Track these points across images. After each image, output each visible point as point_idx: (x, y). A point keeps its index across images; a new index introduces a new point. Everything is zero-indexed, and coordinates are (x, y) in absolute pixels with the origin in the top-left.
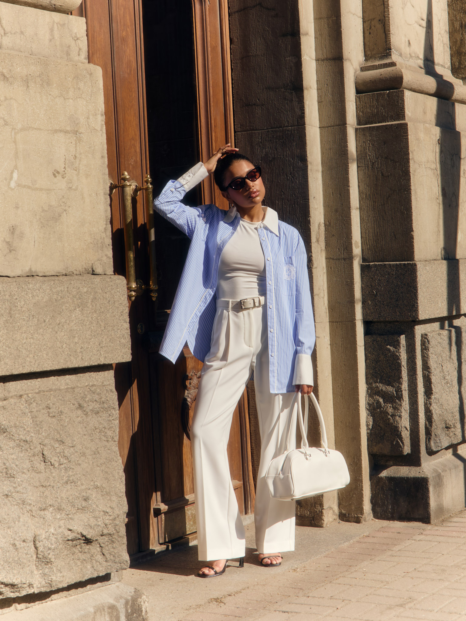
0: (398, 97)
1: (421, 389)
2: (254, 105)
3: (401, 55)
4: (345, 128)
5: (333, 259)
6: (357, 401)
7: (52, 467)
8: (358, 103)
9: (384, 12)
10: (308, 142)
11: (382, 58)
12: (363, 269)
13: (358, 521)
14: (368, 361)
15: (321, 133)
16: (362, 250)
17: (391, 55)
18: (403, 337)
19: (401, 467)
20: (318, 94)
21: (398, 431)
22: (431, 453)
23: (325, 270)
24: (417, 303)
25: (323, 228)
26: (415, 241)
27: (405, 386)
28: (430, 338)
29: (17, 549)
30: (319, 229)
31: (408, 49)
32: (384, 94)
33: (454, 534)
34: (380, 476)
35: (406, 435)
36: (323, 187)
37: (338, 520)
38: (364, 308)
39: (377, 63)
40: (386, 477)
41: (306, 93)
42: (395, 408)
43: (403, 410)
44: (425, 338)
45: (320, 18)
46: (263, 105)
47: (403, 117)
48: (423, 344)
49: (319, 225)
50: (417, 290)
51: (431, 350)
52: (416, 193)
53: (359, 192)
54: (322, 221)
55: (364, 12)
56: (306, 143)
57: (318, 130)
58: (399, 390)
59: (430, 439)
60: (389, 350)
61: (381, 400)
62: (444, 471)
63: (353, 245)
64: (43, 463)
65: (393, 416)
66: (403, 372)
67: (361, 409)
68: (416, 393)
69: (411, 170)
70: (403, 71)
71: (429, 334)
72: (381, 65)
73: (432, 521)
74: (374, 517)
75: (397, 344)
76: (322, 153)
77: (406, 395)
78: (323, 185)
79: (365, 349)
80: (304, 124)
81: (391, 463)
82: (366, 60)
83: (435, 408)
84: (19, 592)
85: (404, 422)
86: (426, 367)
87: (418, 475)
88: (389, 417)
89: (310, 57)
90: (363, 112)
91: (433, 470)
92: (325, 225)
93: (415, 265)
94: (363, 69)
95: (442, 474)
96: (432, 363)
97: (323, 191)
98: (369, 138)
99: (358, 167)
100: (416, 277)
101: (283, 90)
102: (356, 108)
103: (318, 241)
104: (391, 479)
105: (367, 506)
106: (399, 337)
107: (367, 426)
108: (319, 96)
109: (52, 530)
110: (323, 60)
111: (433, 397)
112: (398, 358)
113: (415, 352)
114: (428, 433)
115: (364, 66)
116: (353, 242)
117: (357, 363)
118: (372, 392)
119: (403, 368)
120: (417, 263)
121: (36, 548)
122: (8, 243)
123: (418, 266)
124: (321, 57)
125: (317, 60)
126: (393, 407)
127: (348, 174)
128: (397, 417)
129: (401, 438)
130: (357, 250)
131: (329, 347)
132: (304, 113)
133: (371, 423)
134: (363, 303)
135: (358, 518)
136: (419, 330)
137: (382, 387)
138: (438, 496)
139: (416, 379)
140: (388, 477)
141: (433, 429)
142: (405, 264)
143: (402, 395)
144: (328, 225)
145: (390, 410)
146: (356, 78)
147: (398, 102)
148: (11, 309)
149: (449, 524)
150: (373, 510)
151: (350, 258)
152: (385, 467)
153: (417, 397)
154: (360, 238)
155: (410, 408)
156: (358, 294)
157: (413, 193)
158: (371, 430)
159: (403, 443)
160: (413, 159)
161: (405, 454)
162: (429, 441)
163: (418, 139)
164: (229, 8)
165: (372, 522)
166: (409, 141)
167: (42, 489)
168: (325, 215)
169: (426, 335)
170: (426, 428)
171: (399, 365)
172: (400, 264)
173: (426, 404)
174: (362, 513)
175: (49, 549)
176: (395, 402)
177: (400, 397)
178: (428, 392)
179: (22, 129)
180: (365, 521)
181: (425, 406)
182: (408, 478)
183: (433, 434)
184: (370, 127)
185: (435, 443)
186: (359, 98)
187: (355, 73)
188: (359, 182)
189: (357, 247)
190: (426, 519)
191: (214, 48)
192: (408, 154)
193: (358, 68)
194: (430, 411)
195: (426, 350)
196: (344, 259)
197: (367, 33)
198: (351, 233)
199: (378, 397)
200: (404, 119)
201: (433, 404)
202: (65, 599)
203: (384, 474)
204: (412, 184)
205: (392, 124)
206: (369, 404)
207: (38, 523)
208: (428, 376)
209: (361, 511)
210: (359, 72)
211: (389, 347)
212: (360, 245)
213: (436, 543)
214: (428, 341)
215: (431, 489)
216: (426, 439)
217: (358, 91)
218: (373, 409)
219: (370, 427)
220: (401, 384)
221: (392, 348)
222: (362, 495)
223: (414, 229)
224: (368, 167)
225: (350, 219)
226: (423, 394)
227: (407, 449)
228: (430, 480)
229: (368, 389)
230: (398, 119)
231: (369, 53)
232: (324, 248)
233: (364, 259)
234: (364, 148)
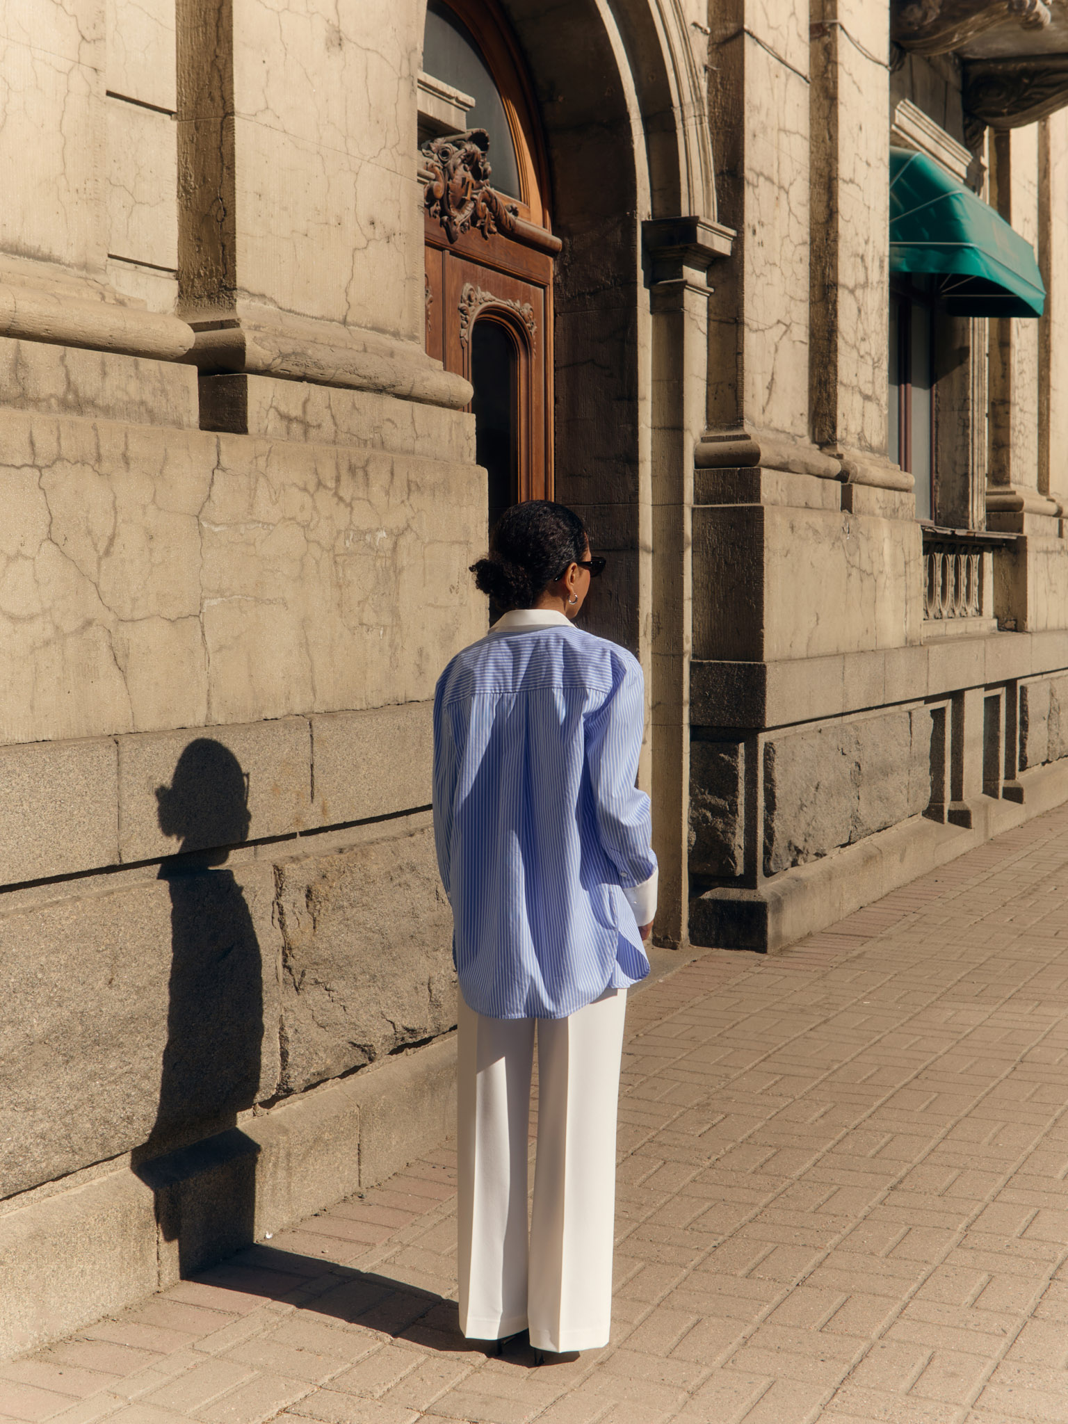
0: (753, 475)
1: (761, 803)
2: (580, 475)
3: (754, 425)
4: (682, 508)
5: (660, 655)
6: (681, 814)
7: (442, 905)
8: (697, 479)
9: (737, 375)
10: (640, 522)
11: (730, 428)
12: (693, 666)
13: (674, 947)
14: (693, 770)
15: (653, 512)
16: (693, 645)
17: (742, 426)
18: (742, 745)
19: (731, 889)
20: (652, 467)
21: (730, 849)
22: (768, 873)
23: (650, 667)
24: (764, 709)
25: (650, 619)
26: (765, 639)
27: (741, 799)
28: (776, 748)
29: (417, 993)
30: (647, 620)
31: (762, 417)
32: (734, 470)
33: (802, 967)
34: (701, 897)
35: (739, 855)
36: (653, 573)
37: (651, 945)
38: (691, 710)
39: (724, 434)
40: (709, 899)
41: (641, 465)
42: (726, 824)
43: (737, 827)
44: (769, 747)
45: (659, 380)
46: (590, 477)
47: (758, 499)
48: (767, 753)
49: (647, 616)
50: (764, 695)
51: (777, 761)
52: (769, 585)
53: (693, 579)
54: (650, 611)
55: (709, 373)
56: (638, 524)
57: (650, 508)
58: (733, 804)
59: (769, 859)
60: (723, 758)
61: (709, 814)
62: (784, 894)
63: (684, 641)
64: (436, 901)
65: (724, 832)
66: (740, 785)
67: (683, 823)
68: (756, 808)
69: (765, 560)
70: (761, 446)
71: (775, 743)
72: (730, 436)
73: (769, 951)
74: (692, 943)
75: (734, 753)
76: (654, 534)
77: (741, 810)
78: (653, 570)
79: (691, 756)
80: (637, 502)
81: (717, 884)
82: (708, 429)
83: (777, 825)
84: (415, 1037)
85: (739, 840)
86: (769, 779)
87: (752, 899)
88: (719, 833)
89: (646, 425)
90: (703, 490)
91: (772, 893)
92: (653, 616)
93: (765, 666)
94: (704, 440)
95: (782, 898)
96: (777, 775)
97: (653, 577)
98: (710, 520)
99: (693, 552)
100: (765, 680)
101: (614, 461)
102: (695, 485)
103: (645, 634)
104: (715, 902)
105: (685, 931)
106: (738, 744)
107: (689, 842)
108: (654, 470)
109: (443, 972)
110: (660, 429)
111: (776, 812)
112: (735, 768)
113: (757, 763)
114: (767, 852)
115: (705, 436)
116: (684, 637)
117: (682, 772)
118: (696, 804)
119: (740, 780)
120: (767, 664)
121: (430, 991)
122: (418, 665)
123: (768, 668)
124: (658, 424)
125: (653, 428)
126: (724, 823)
127: (683, 560)
128: (730, 835)
129: (733, 858)
130: (688, 646)
131: (651, 753)
132: (638, 490)
133: (694, 839)
134: (691, 705)
135: (674, 944)
136: (763, 738)
137: (709, 798)
138: (777, 923)
139: (756, 793)
140: (713, 900)
141: (774, 848)
142: (750, 665)
143: (737, 809)
144: (656, 616)
145: (720, 826)
146: (696, 450)
147: (752, 481)
148: (421, 738)
149: (790, 955)
150: (691, 935)
151: (681, 655)
152: (709, 888)
153: (756, 812)
154: (691, 632)
155: (746, 824)
156: (686, 695)
157: (765, 585)
158: (693, 847)
159: (735, 863)
160: (768, 546)
161: (738, 875)
162: (768, 861)
163: (774, 524)
164: (555, 361)
165: (690, 949)
166: (765, 527)
167: (435, 928)
168: (653, 605)
169: (772, 744)
170: (765, 847)
171: (736, 777)
172: (744, 665)
173: (766, 821)
174: (679, 938)
175: (440, 992)
176: (727, 817)
177: (734, 812)
178: (771, 806)
179: (430, 543)
180: (682, 947)
181: (764, 822)
182: (739, 902)
183: (773, 854)
184: (712, 508)
185: (775, 864)
186: (699, 473)
187: (695, 444)
188: (693, 569)
189: (688, 642)
190: (761, 948)
191: (538, 408)
192: (763, 541)
193: (699, 438)
194: (772, 829)
195: (770, 760)
196: (673, 656)
197: (712, 399)
198: (682, 626)
199: (704, 811)
200: (759, 502)
201: (776, 821)
202: (441, 1043)
203: (707, 896)
204: (765, 576)
205: (742, 507)
206: (691, 818)
207: (431, 964)
208: (772, 789)
209: (679, 936)
210: (699, 442)
211: (722, 755)
212: (691, 639)
213: (782, 977)
214: (774, 751)
215: (770, 915)
216: (764, 859)
217: (697, 466)
218: (696, 824)
219: (693, 843)
220: (737, 797)
221: (726, 757)
222: (681, 918)
223: (765, 626)
224: (707, 553)
225: (682, 611)
226: (763, 809)
227: (740, 870)
228: (768, 906)
229: (691, 801)
230: (751, 501)
231: (712, 421)
232: (650, 642)
233: (694, 656)
234: (703, 531)
